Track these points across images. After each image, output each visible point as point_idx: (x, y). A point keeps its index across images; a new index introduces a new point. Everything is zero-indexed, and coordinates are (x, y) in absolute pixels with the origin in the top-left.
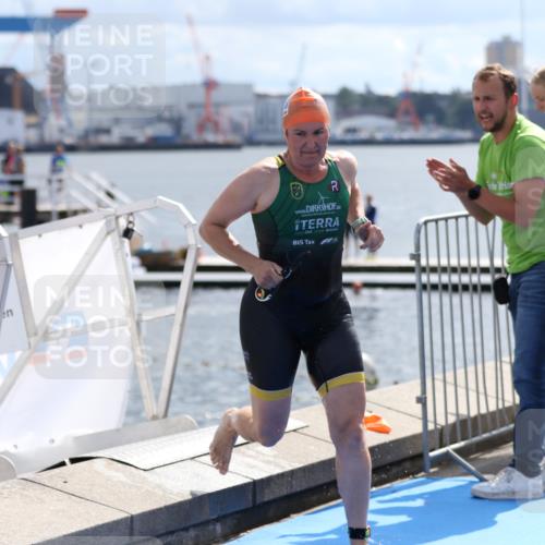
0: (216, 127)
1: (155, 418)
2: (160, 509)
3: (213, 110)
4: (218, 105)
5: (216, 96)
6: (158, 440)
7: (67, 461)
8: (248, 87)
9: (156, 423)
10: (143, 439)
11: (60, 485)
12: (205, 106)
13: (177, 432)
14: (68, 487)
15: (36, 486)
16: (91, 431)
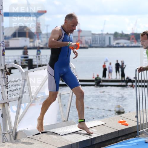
0: (81, 42)
1: (64, 121)
2: (66, 146)
3: (80, 38)
4: (82, 37)
5: (81, 34)
6: (65, 127)
7: (41, 133)
8: (90, 32)
10: (61, 127)
11: (39, 139)
12: (78, 37)
13: (70, 125)
14: (41, 140)
15: (32, 139)
16: (47, 125)
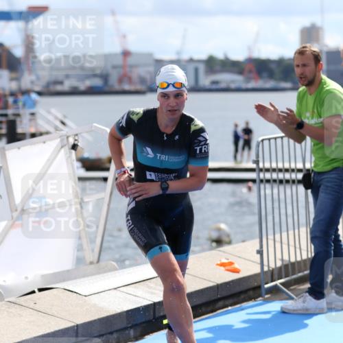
0: (130, 80)
1: (91, 263)
2: (95, 321)
3: (128, 69)
4: (132, 66)
5: (130, 60)
6: (93, 277)
7: (36, 290)
8: (150, 55)
9: (92, 266)
10: (84, 276)
11: (32, 305)
12: (123, 67)
13: (105, 272)
14: (37, 307)
15: (16, 306)
16: (51, 272)
